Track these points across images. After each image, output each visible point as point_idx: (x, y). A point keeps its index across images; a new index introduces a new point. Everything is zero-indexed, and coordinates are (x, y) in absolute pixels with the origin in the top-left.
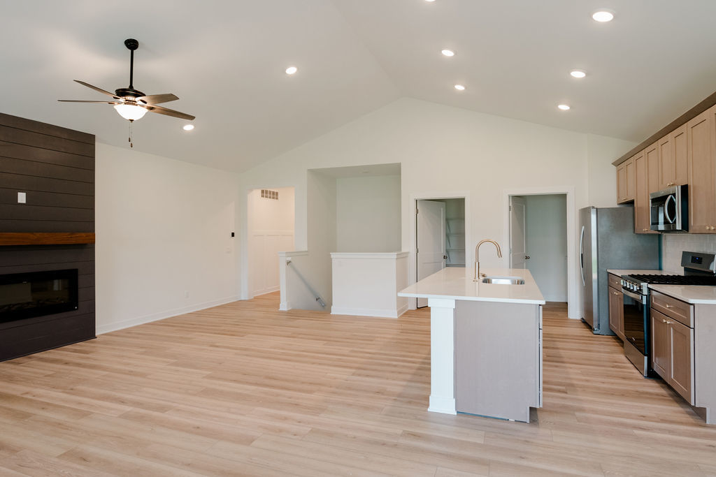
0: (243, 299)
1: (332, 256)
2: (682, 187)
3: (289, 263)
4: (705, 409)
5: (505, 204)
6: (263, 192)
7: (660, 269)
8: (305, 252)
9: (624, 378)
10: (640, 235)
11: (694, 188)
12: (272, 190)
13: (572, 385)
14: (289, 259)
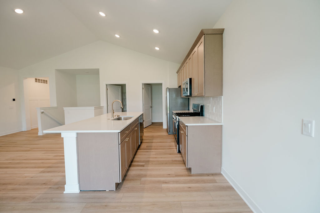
0: (23, 130)
1: (64, 109)
2: (190, 78)
3: (42, 113)
4: (191, 168)
5: (141, 87)
6: (36, 79)
7: (189, 110)
8: (56, 107)
9: (170, 154)
10: (182, 98)
11: (193, 79)
12: (40, 79)
13: (148, 161)
14: (42, 111)
